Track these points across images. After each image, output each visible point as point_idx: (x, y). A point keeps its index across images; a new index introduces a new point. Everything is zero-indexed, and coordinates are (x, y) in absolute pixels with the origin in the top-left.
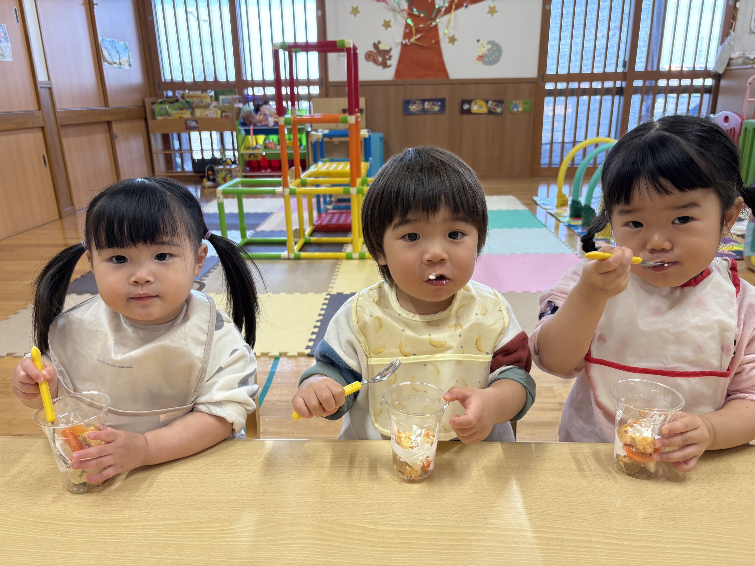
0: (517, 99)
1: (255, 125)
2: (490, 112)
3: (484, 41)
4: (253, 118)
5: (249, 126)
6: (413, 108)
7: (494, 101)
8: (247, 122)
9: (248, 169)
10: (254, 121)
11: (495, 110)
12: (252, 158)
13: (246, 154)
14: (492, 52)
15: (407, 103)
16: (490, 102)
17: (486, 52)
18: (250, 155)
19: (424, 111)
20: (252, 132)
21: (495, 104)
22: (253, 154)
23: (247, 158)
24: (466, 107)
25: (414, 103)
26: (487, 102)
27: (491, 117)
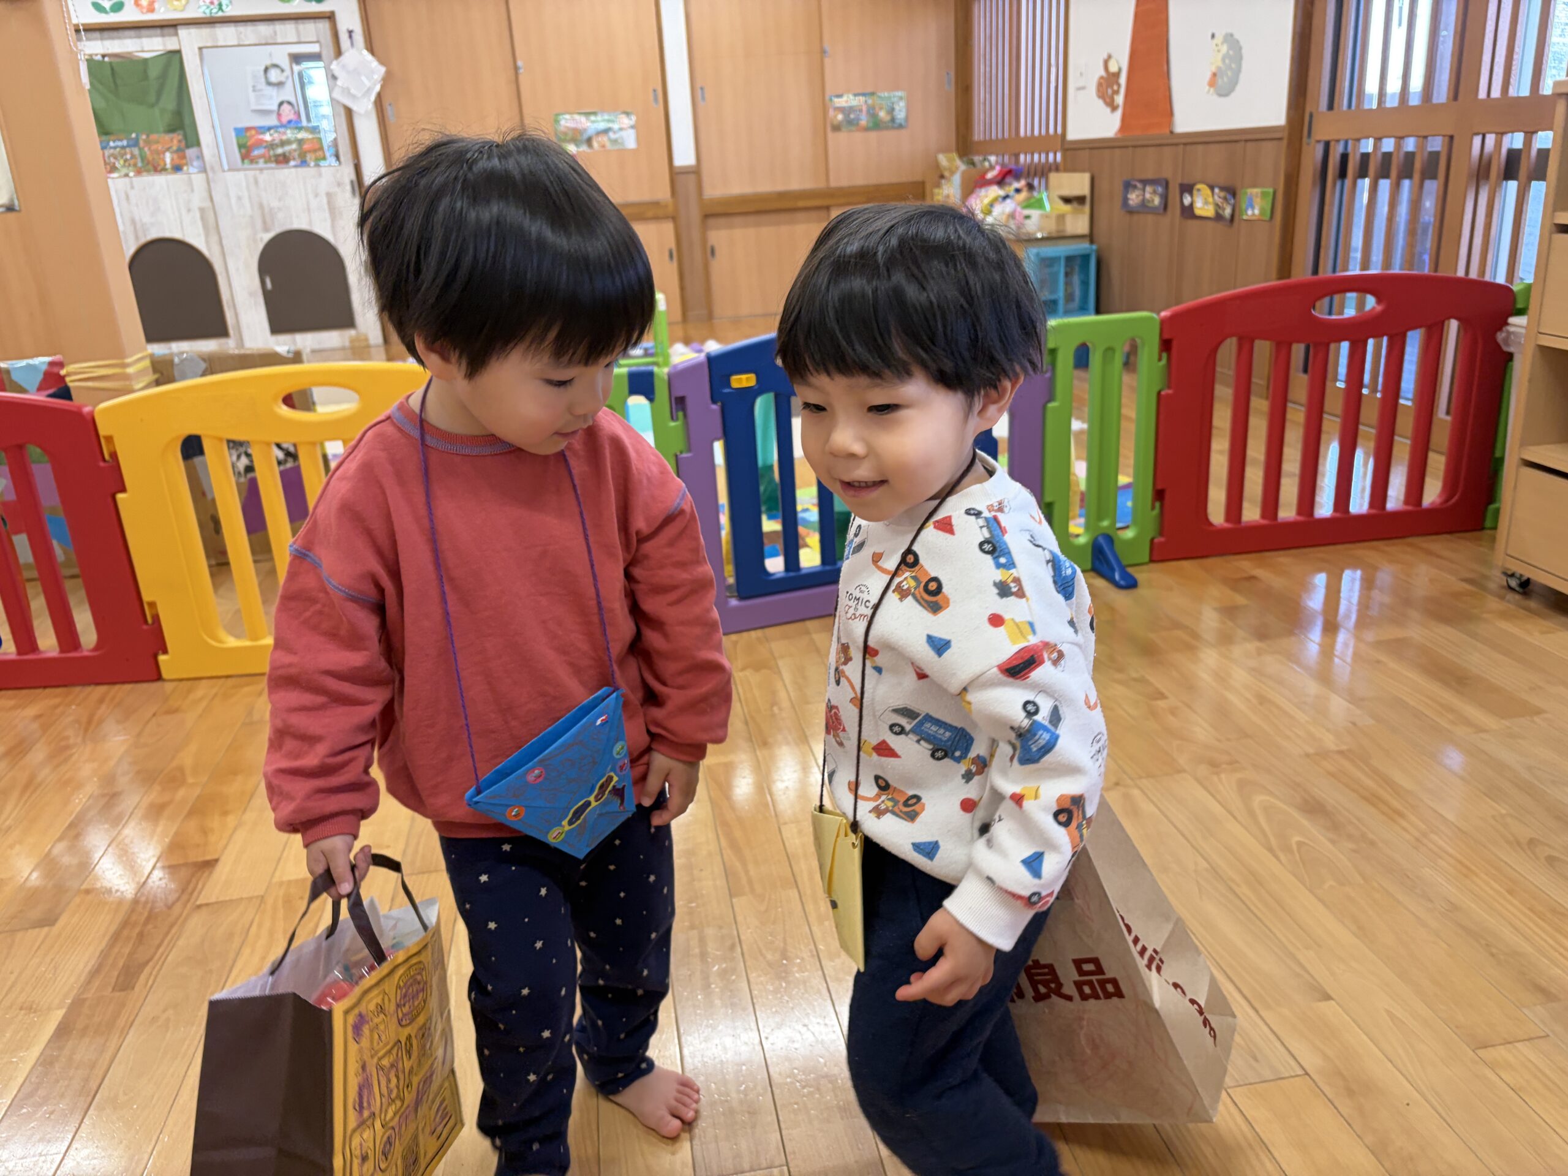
0: (1254, 186)
2: (1218, 217)
3: (1219, 39)
6: (1134, 198)
7: (1222, 189)
11: (1224, 209)
14: (1227, 61)
15: (1128, 186)
16: (1217, 190)
17: (1220, 64)
19: (1144, 207)
21: (1222, 194)
24: (1187, 200)
25: (1135, 187)
26: (1212, 188)
27: (1219, 226)
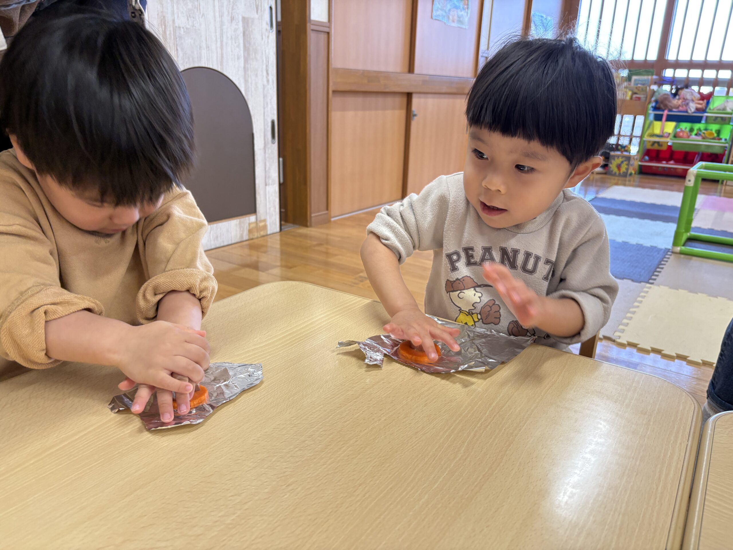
1: (670, 110)
4: (670, 102)
5: (663, 111)
8: (662, 106)
9: (647, 158)
10: (670, 104)
12: (656, 147)
13: (649, 141)
18: (654, 143)
20: (664, 118)
22: (658, 143)
23: (649, 147)
